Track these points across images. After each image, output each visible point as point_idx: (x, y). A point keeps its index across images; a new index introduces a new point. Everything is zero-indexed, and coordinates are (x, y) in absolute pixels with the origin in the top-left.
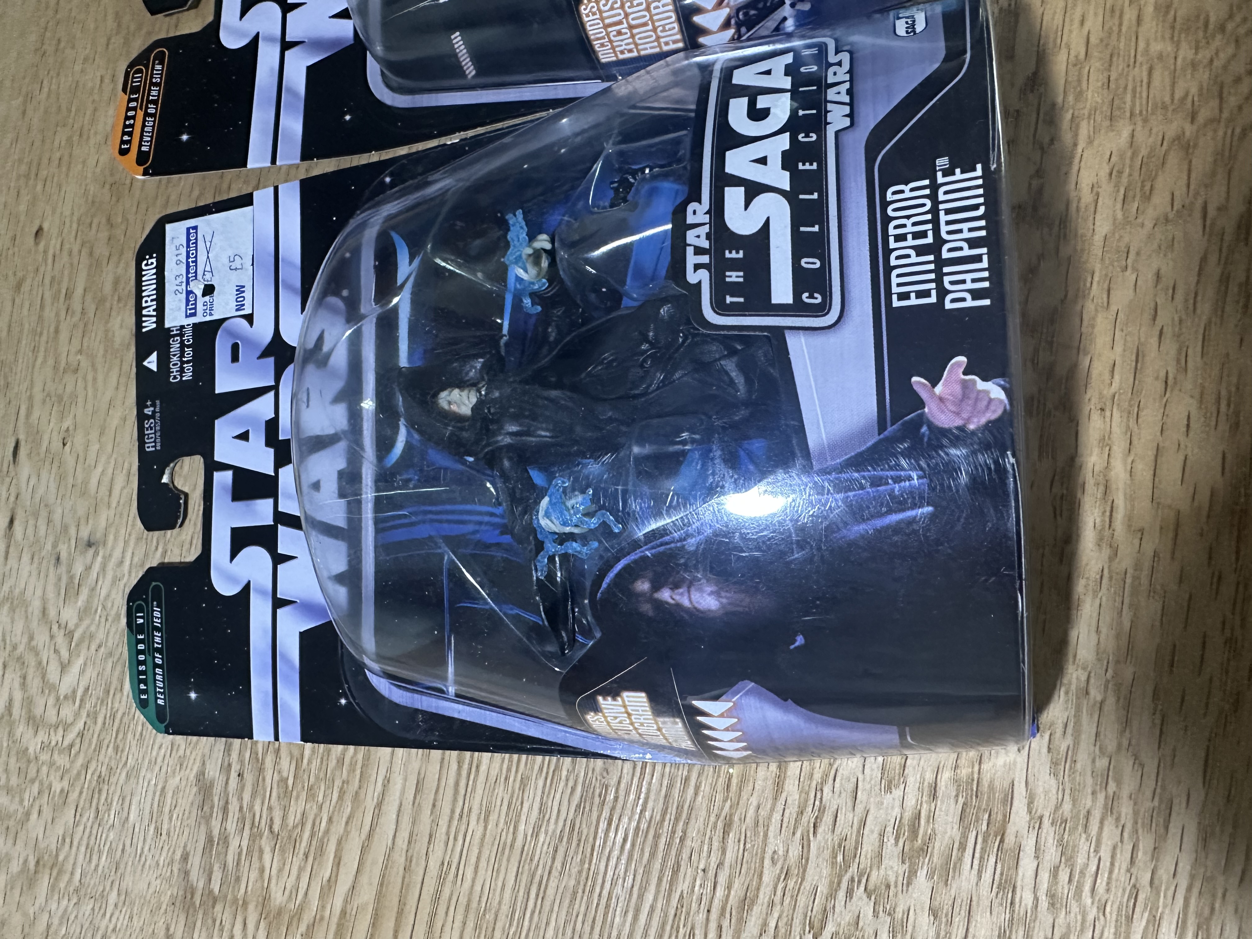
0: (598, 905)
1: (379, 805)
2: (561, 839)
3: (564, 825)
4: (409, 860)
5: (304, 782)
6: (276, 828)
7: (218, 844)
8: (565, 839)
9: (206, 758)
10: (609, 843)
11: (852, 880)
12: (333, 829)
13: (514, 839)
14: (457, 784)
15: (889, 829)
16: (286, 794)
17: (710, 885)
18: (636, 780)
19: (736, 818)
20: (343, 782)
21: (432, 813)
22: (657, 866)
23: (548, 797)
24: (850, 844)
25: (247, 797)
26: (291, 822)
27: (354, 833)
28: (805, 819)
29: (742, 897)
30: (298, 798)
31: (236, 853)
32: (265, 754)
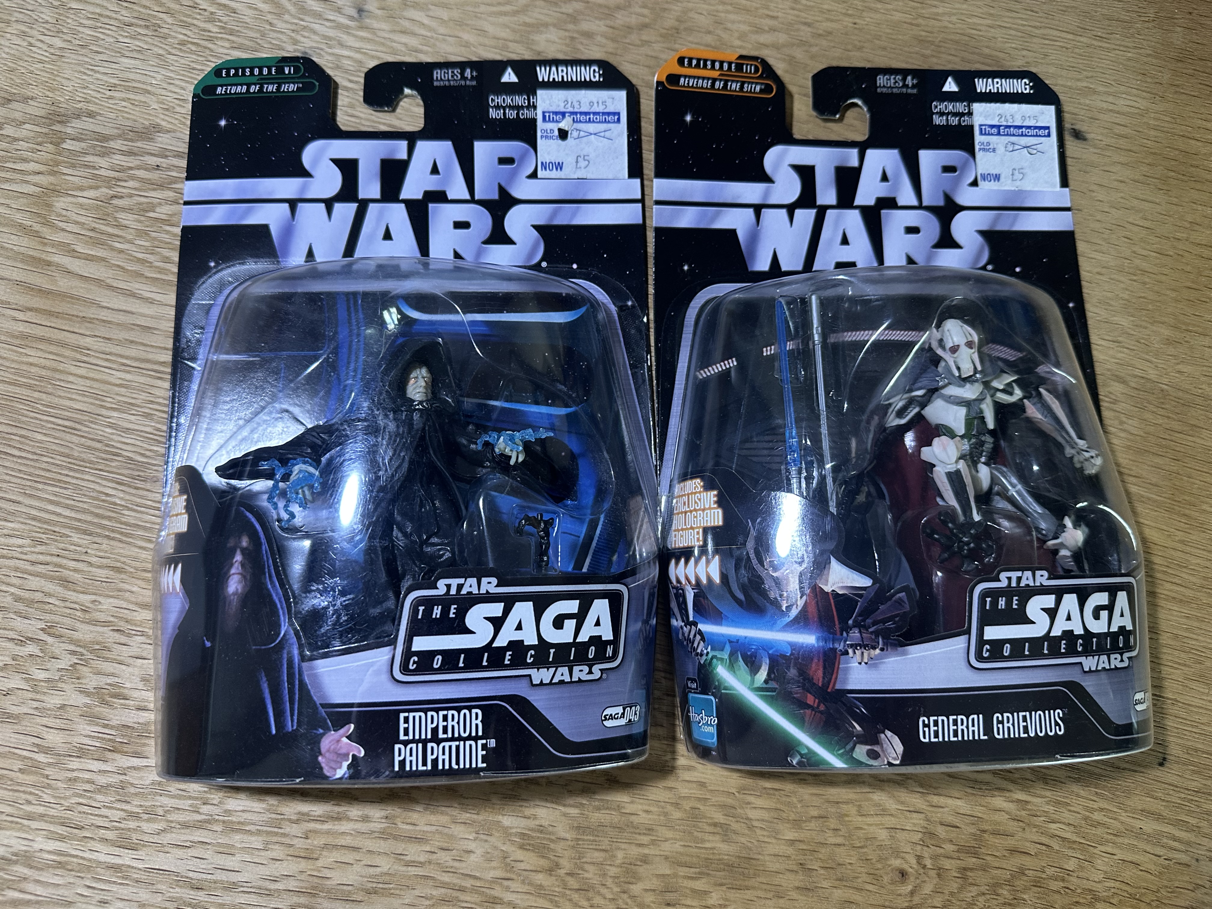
0: (60, 474)
1: (133, 295)
2: (107, 445)
3: (117, 448)
4: (91, 321)
5: (151, 227)
6: (115, 202)
7: (102, 146)
8: (107, 449)
9: (173, 134)
10: (104, 483)
11: (82, 655)
12: (115, 254)
13: (108, 409)
14: (148, 361)
15: (117, 680)
16: (143, 210)
17: (77, 557)
18: (150, 503)
19: (123, 576)
20: (151, 263)
21: (126, 340)
22: (89, 518)
23: (138, 435)
24: (106, 654)
25: (141, 173)
26: (121, 215)
27: (110, 273)
28: (122, 623)
29: (68, 579)
30: (140, 222)
31: (95, 164)
32: (175, 190)
